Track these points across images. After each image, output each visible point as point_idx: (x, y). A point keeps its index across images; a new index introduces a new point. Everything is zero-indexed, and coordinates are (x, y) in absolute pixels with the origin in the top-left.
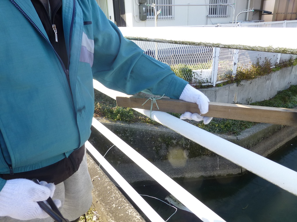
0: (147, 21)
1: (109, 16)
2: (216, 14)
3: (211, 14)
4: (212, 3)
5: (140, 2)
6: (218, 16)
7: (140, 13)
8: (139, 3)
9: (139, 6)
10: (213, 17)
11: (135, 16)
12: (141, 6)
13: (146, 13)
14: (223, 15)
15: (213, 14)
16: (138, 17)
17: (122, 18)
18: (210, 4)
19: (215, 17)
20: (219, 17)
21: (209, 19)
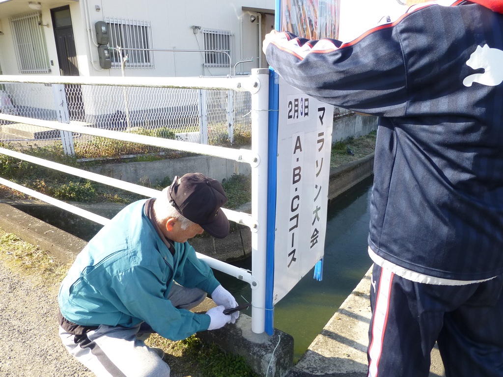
0: (112, 70)
1: (50, 60)
2: (215, 62)
3: (209, 62)
4: (208, 49)
5: (100, 43)
6: (219, 65)
7: (100, 58)
8: (98, 44)
9: (99, 47)
10: (212, 66)
11: (92, 62)
12: (102, 49)
13: (109, 58)
14: (226, 63)
15: (212, 62)
16: (98, 64)
17: (72, 63)
18: (205, 49)
19: (215, 66)
20: (221, 66)
21: (206, 69)
